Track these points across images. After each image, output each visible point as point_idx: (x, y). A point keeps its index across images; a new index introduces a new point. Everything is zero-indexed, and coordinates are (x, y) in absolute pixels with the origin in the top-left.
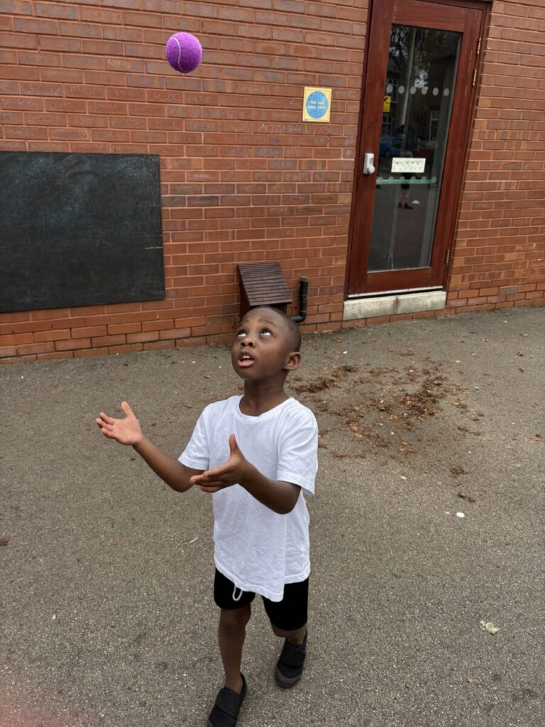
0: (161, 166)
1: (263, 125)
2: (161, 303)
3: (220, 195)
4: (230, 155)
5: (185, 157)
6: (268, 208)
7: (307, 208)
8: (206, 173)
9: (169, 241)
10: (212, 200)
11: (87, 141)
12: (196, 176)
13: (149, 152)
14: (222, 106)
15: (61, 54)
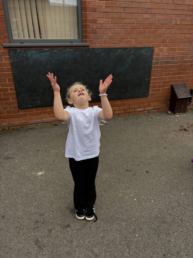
0: (154, 51)
1: (187, 35)
2: (147, 98)
3: (170, 60)
4: (176, 46)
5: (162, 48)
6: (184, 64)
8: (167, 53)
9: (152, 77)
10: (168, 62)
11: (133, 43)
12: (164, 54)
13: (151, 46)
14: (176, 29)
15: (130, 14)
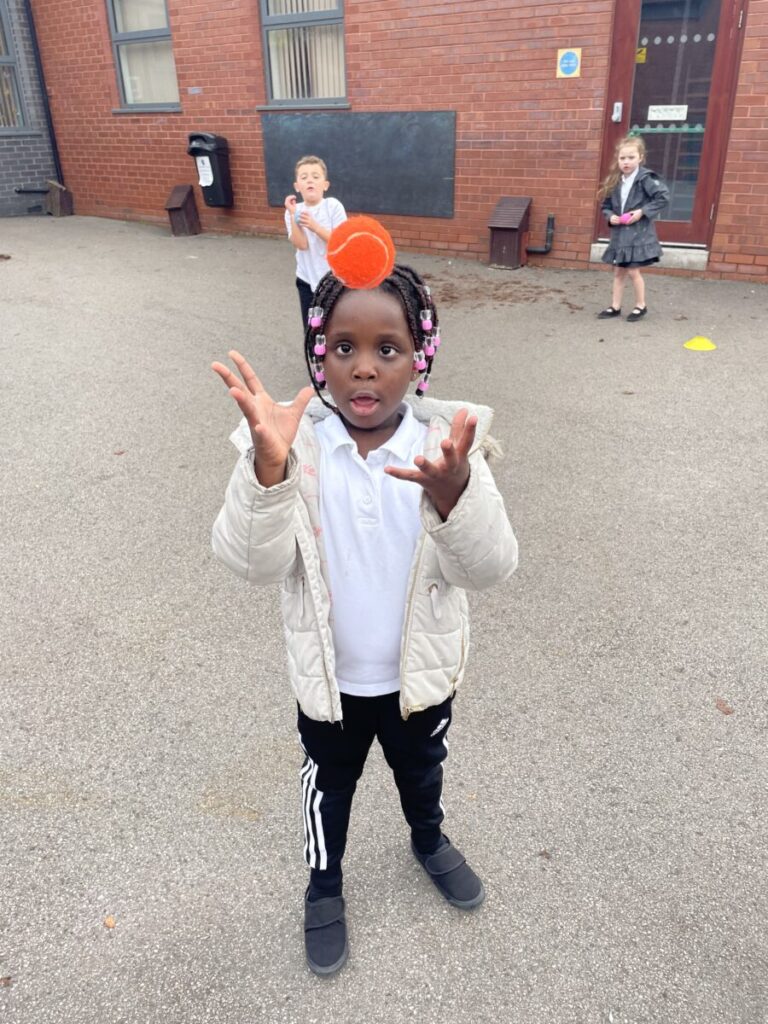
0: (457, 119)
1: (526, 84)
2: (451, 221)
3: (493, 141)
4: (502, 109)
5: (472, 112)
6: (528, 152)
7: (559, 153)
8: (485, 123)
9: (459, 175)
10: (488, 144)
12: (478, 126)
13: (451, 109)
14: (497, 72)
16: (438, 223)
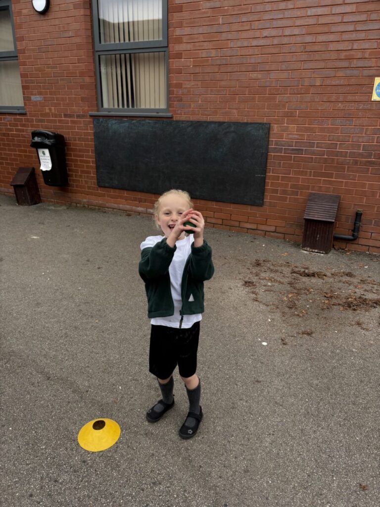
0: (271, 130)
1: (340, 104)
2: (261, 208)
3: (304, 148)
4: (314, 124)
5: (285, 125)
6: (337, 159)
7: (369, 162)
8: (298, 134)
9: (270, 173)
10: (299, 151)
11: (234, 116)
12: (290, 136)
14: (312, 94)
16: (249, 209)
